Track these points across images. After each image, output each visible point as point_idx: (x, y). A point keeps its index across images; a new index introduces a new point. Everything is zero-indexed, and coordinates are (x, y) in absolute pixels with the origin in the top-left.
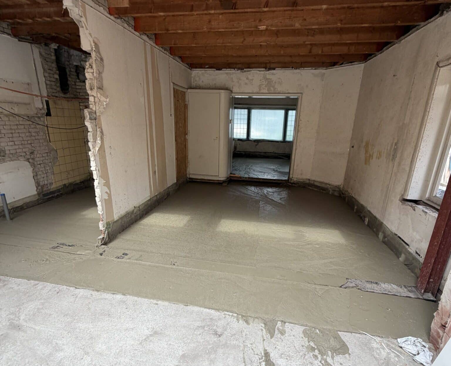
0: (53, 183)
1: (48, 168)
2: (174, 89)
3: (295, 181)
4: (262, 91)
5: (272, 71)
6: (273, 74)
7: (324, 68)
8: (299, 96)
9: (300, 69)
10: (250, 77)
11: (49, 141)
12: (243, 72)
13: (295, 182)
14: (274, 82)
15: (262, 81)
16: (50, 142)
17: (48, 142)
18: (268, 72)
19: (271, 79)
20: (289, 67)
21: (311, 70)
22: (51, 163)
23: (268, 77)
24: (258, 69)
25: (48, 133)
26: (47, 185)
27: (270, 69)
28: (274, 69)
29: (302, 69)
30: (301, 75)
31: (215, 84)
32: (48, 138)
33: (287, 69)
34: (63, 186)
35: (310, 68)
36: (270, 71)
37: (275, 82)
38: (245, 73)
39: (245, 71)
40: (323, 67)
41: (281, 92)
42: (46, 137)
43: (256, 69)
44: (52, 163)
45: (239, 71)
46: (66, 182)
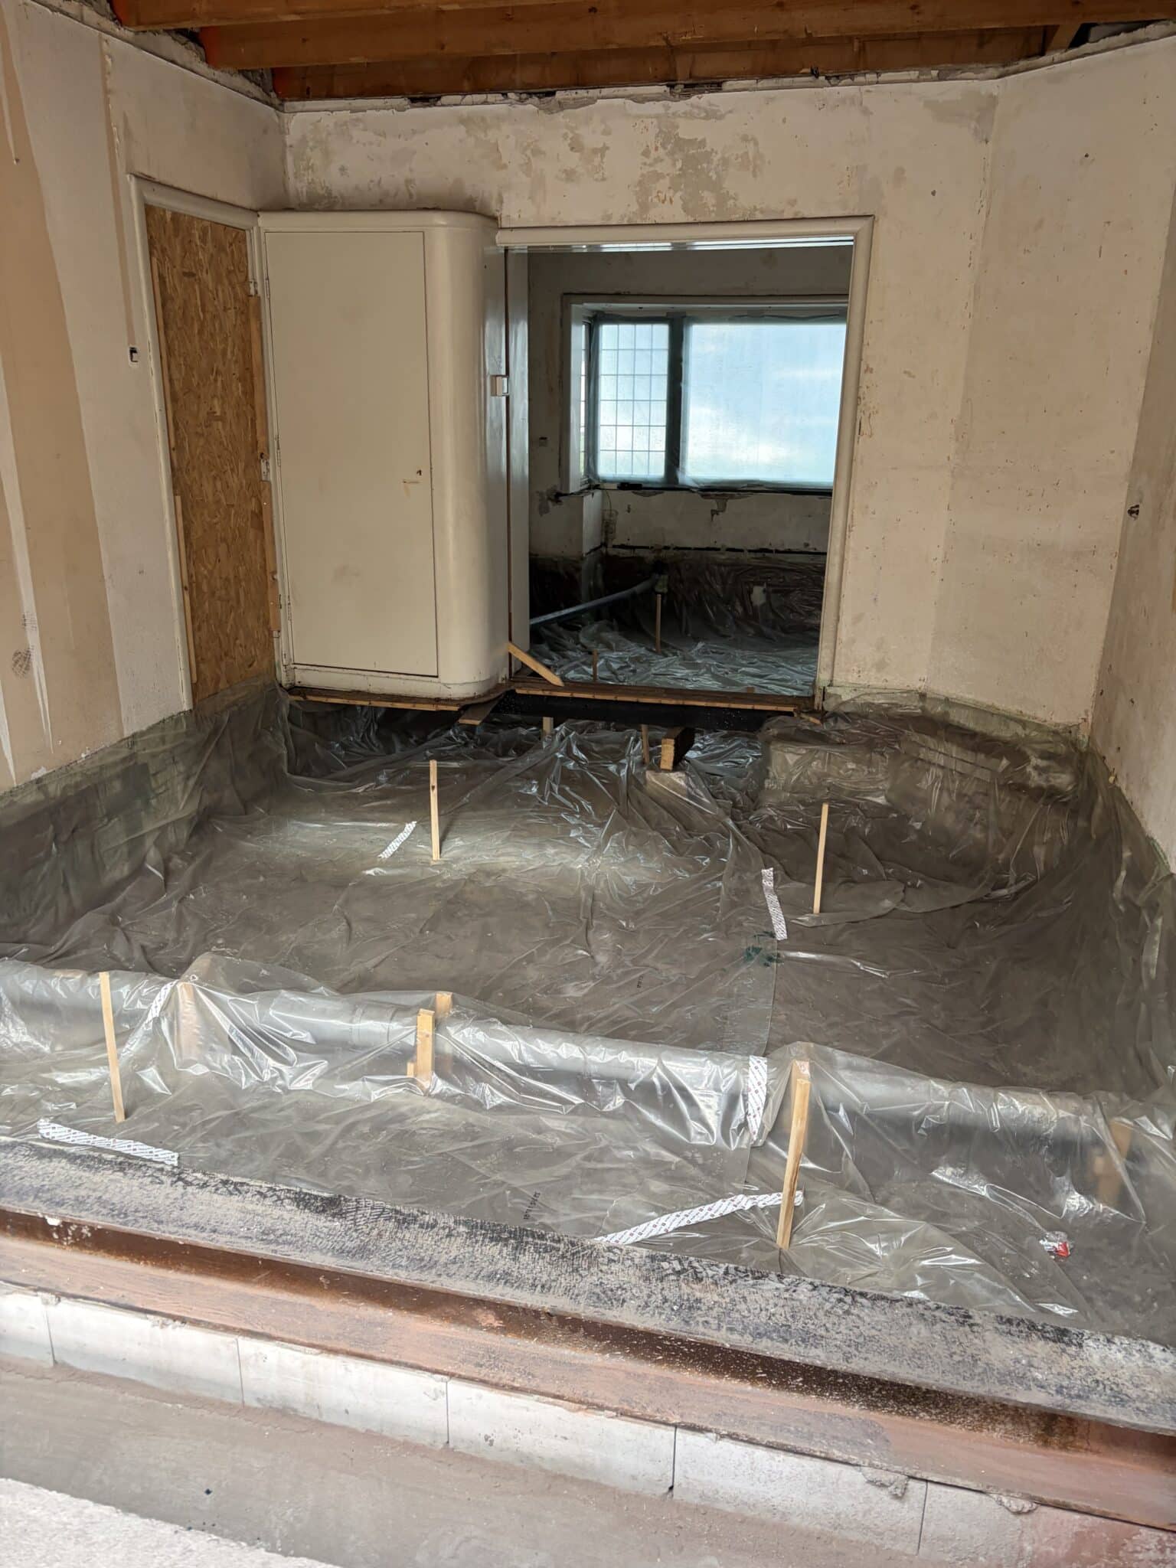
2: (149, 210)
3: (844, 703)
4: (654, 216)
5: (708, 99)
6: (711, 115)
7: (992, 71)
8: (856, 234)
9: (859, 79)
10: (591, 138)
12: (550, 111)
13: (848, 709)
14: (716, 158)
15: (653, 154)
18: (681, 106)
19: (703, 143)
20: (795, 73)
21: (917, 81)
23: (687, 130)
24: (631, 90)
27: (694, 86)
28: (716, 86)
29: (871, 77)
30: (866, 112)
31: (408, 182)
33: (787, 81)
35: (914, 74)
36: (694, 99)
37: (725, 162)
38: (560, 117)
39: (561, 106)
40: (986, 60)
41: (759, 217)
43: (621, 91)
45: (531, 107)
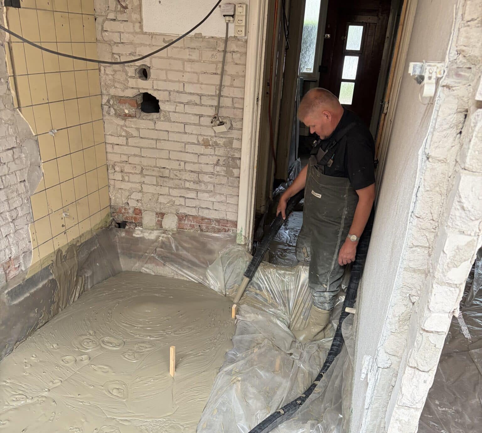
0: (31, 252)
1: (17, 204)
11: (16, 106)
16: (19, 107)
17: (14, 110)
22: (22, 184)
25: (14, 76)
26: (17, 258)
32: (13, 92)
34: (54, 258)
42: (9, 90)
44: (27, 184)
46: (62, 242)
